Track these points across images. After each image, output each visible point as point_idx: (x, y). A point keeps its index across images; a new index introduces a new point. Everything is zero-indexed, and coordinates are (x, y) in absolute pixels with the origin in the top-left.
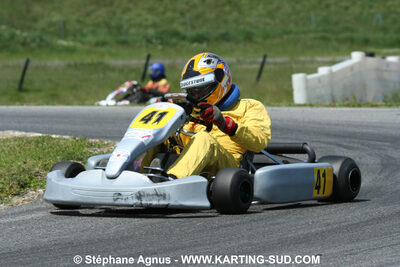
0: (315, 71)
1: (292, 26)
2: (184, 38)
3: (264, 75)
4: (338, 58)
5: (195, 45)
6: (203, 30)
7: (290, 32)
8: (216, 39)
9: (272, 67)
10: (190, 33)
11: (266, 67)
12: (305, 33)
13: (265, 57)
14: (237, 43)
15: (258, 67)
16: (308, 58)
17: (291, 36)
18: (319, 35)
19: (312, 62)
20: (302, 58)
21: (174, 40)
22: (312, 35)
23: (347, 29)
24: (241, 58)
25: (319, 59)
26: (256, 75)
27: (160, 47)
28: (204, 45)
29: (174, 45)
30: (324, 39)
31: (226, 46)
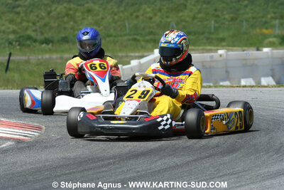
0: (129, 63)
1: (112, 32)
2: (35, 41)
4: (146, 54)
5: (44, 45)
6: (48, 35)
7: (111, 36)
8: (58, 41)
10: (40, 37)
12: (121, 36)
16: (124, 54)
17: (112, 38)
18: (131, 37)
19: (127, 56)
20: (120, 54)
21: (28, 42)
22: (126, 38)
23: (151, 33)
25: (132, 54)
27: (18, 47)
28: (50, 46)
29: (29, 46)
30: (135, 40)
31: (66, 46)
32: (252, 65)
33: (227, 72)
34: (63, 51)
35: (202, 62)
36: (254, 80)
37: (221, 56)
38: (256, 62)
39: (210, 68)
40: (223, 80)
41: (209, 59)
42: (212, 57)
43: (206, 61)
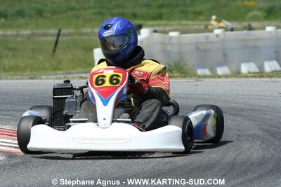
3: (59, 45)
9: (65, 38)
11: (61, 39)
13: (60, 31)
14: (31, 17)
15: (54, 38)
24: (35, 31)
26: (53, 45)
31: (21, 21)
32: (254, 47)
33: (225, 55)
34: (19, 27)
35: (196, 43)
36: (256, 64)
37: (217, 36)
38: (258, 43)
39: (206, 50)
40: (221, 65)
41: (203, 40)
42: (207, 38)
43: (200, 43)
